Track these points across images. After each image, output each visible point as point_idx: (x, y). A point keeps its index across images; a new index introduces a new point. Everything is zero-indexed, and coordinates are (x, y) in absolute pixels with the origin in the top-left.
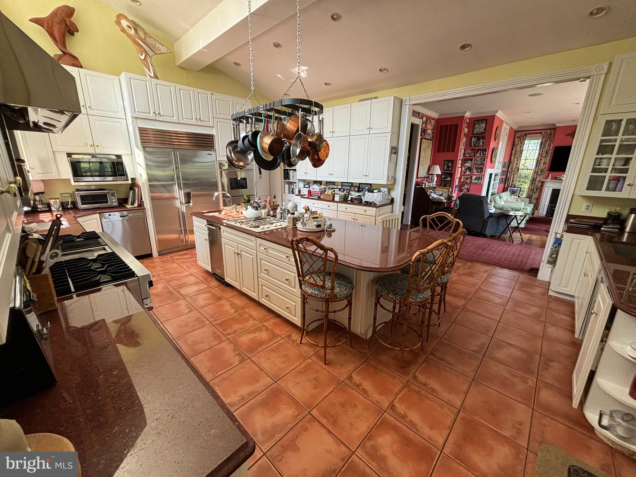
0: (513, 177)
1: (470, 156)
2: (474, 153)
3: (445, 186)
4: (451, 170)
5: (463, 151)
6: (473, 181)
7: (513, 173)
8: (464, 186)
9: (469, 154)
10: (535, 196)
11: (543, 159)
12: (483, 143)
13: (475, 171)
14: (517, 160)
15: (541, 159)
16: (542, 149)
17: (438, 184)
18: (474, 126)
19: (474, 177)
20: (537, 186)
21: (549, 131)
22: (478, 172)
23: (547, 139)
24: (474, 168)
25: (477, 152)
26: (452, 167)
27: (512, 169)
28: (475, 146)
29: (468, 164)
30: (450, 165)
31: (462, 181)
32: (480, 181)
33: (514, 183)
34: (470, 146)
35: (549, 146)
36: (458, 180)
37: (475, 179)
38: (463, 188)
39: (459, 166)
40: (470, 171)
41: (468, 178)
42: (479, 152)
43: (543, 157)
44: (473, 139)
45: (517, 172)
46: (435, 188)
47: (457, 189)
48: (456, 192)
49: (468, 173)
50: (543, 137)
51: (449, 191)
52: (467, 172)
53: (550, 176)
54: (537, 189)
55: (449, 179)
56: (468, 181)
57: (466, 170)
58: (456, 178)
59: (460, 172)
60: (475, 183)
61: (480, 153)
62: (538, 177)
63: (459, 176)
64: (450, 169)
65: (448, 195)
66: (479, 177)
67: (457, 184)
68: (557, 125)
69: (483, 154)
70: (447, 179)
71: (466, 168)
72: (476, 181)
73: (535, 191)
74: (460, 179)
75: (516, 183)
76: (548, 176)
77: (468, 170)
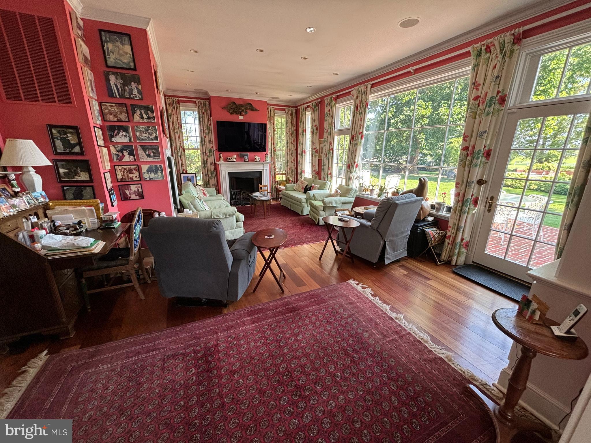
0: (182, 160)
1: (119, 121)
2: (127, 113)
3: (78, 196)
4: (82, 154)
5: (96, 107)
6: (146, 176)
7: (179, 154)
8: (128, 186)
9: (115, 116)
10: (213, 181)
11: (207, 137)
12: (139, 92)
13: (141, 153)
14: (179, 137)
15: (205, 137)
16: (202, 123)
17: (52, 191)
18: (103, 47)
19: (145, 168)
20: (211, 170)
21: (202, 101)
22: (149, 156)
23: (203, 111)
24: (139, 148)
25: (134, 113)
26: (80, 144)
27: (176, 148)
28: (122, 96)
29: (121, 139)
30: (72, 138)
31: (120, 176)
32: (160, 174)
33: (184, 168)
34: (111, 95)
35: (208, 120)
36: (108, 175)
37: (149, 171)
38: (127, 192)
39: (101, 142)
40: (131, 154)
41: (131, 169)
42: (138, 112)
43: (206, 133)
44: (112, 78)
45: (183, 153)
46: (46, 207)
47: (114, 197)
48: (115, 203)
49: (127, 158)
50: (199, 108)
51: (97, 209)
52: (124, 156)
53: (222, 157)
54: (212, 174)
55: (84, 176)
56: (135, 176)
57: (121, 151)
58: (102, 172)
59: (106, 157)
60: (151, 179)
61: (141, 114)
62: (209, 159)
63: (108, 168)
64: (77, 149)
65: (99, 218)
66: (156, 166)
67: (110, 186)
68: (211, 94)
69: (149, 118)
70: (77, 178)
71: (119, 147)
72: (152, 175)
73: (210, 175)
74: (113, 172)
75: (186, 168)
76: (220, 157)
77: (125, 153)
